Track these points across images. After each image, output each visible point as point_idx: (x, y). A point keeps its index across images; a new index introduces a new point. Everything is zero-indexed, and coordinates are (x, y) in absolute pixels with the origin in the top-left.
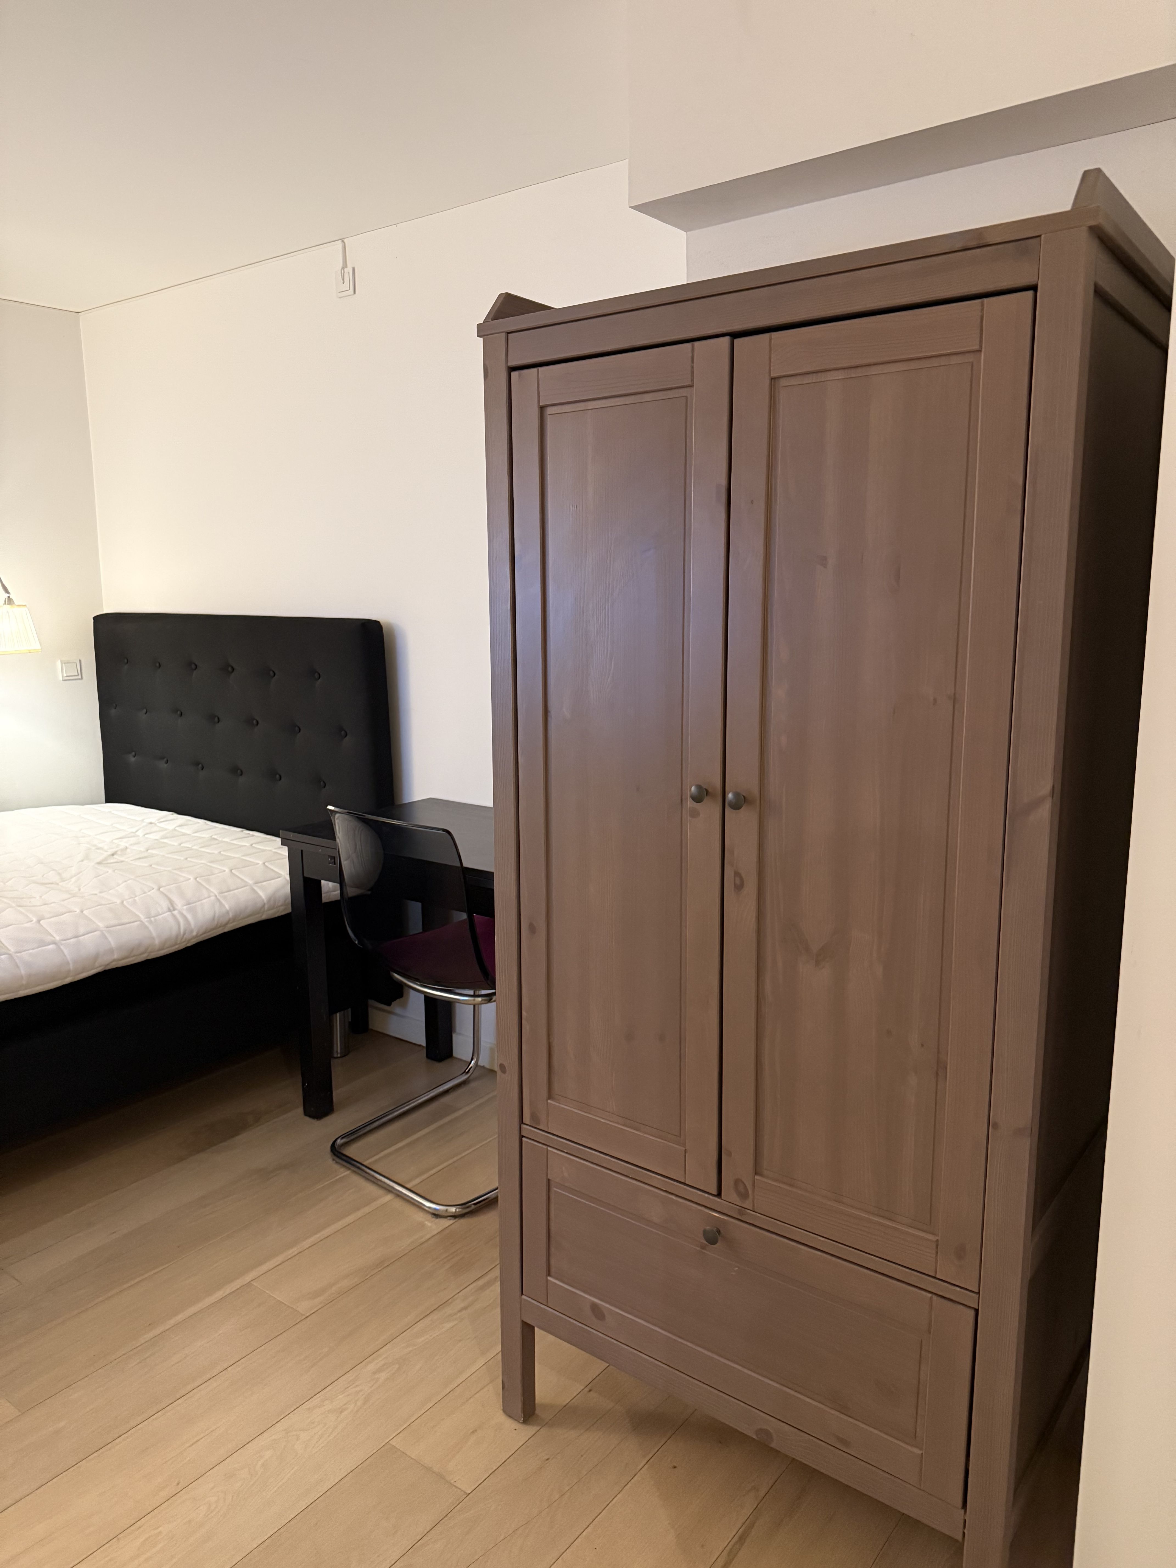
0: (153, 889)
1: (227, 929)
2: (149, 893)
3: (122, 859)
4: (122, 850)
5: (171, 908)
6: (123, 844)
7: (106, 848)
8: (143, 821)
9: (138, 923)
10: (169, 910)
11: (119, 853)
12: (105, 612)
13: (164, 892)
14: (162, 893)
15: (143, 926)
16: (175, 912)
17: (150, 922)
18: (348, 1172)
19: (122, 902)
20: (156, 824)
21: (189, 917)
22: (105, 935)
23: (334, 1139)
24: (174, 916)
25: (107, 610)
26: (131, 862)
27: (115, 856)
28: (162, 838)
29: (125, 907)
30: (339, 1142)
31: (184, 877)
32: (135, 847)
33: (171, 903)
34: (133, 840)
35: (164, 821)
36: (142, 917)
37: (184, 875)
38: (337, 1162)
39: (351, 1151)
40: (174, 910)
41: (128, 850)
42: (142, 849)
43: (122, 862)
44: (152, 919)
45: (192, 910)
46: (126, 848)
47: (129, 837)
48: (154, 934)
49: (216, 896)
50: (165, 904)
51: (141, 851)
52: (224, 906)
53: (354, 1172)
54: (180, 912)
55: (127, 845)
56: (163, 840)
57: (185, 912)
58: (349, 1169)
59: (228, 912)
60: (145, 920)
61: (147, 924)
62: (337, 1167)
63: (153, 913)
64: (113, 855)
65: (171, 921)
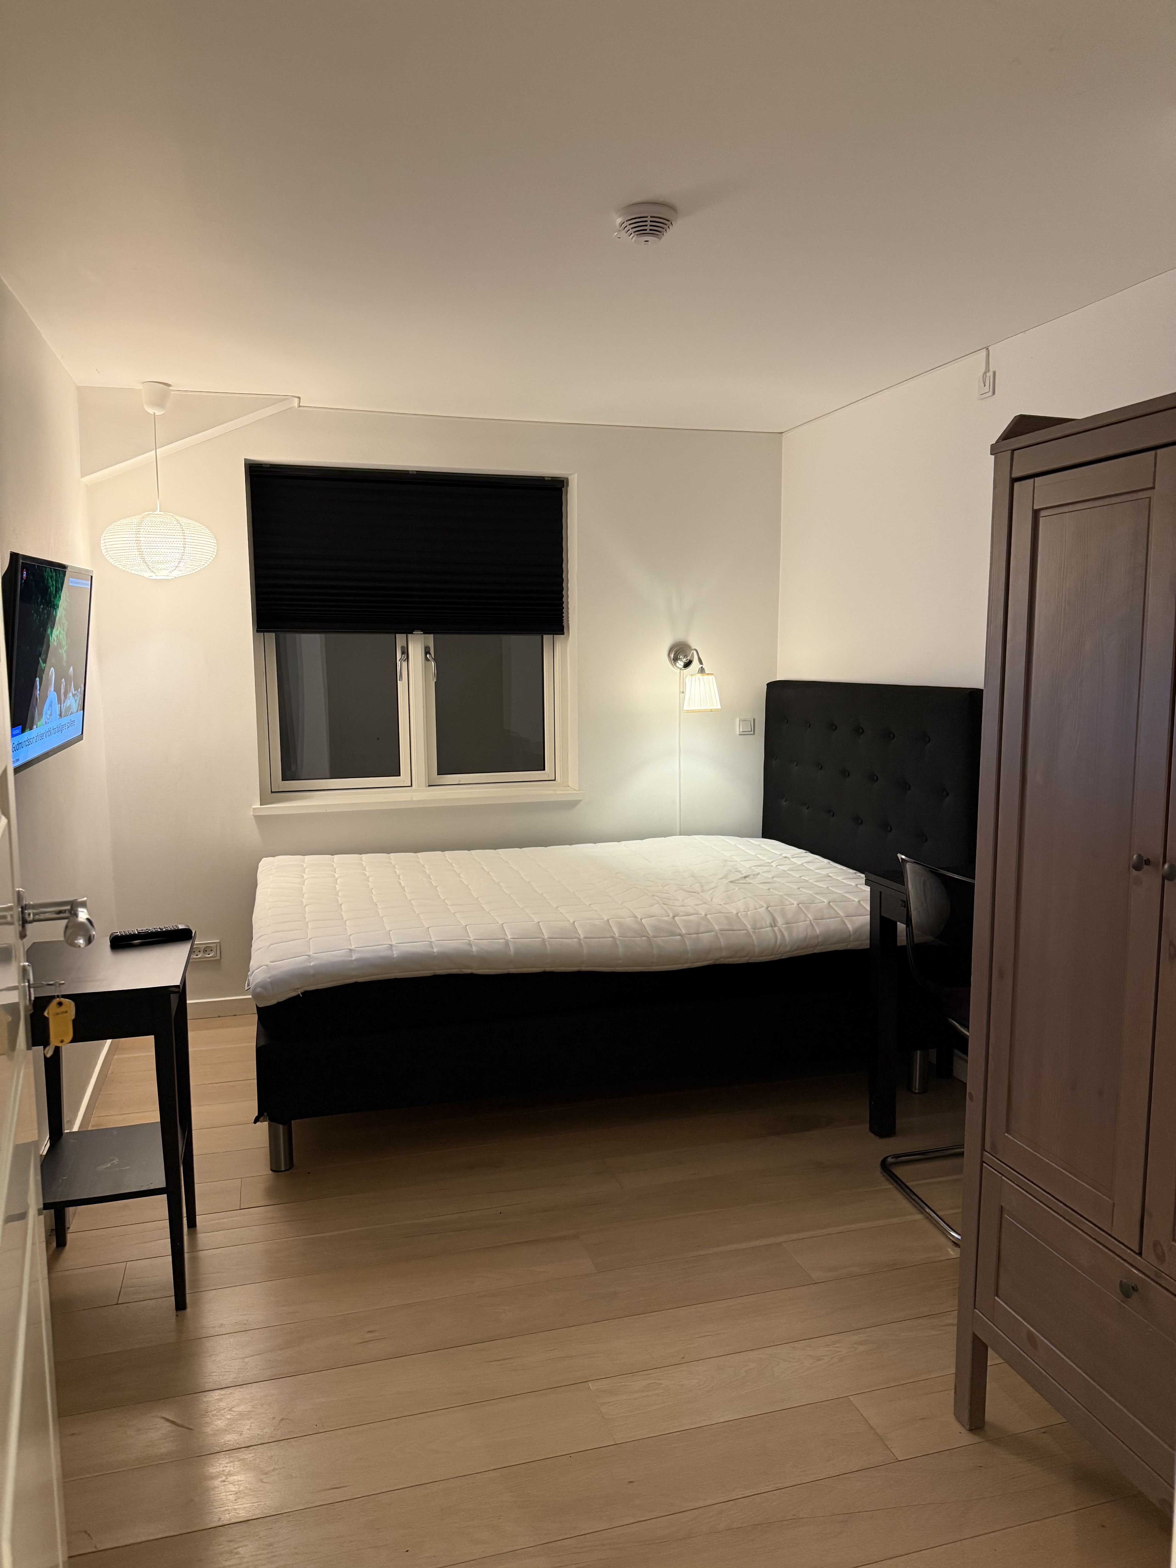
0: (763, 907)
1: (816, 951)
2: (759, 910)
3: (751, 881)
4: (754, 875)
5: (773, 925)
6: (758, 870)
7: (743, 872)
8: (781, 855)
9: (745, 931)
10: (772, 926)
11: (751, 877)
12: (777, 680)
13: (771, 911)
14: (769, 911)
15: (748, 934)
16: (776, 929)
17: (754, 932)
18: (890, 1186)
19: (738, 913)
20: (789, 858)
21: (786, 934)
22: (718, 936)
23: (886, 1156)
24: (774, 931)
25: (780, 677)
26: (757, 885)
27: (746, 879)
28: (788, 870)
29: (739, 918)
30: (890, 1160)
31: (790, 901)
32: (765, 875)
33: (774, 920)
34: (766, 869)
35: (797, 857)
36: (749, 927)
37: (790, 900)
38: (884, 1176)
39: (900, 1171)
40: (775, 926)
41: (759, 876)
42: (770, 876)
43: (750, 883)
44: (757, 930)
45: (789, 929)
46: (759, 874)
47: (764, 866)
48: (756, 942)
49: (811, 921)
50: (768, 921)
51: (768, 878)
52: (816, 931)
53: (896, 1187)
54: (780, 929)
55: (760, 872)
56: (789, 872)
57: (783, 930)
58: (892, 1184)
59: (818, 936)
60: (751, 931)
61: (751, 933)
62: (883, 1179)
63: (758, 925)
64: (745, 877)
65: (771, 935)
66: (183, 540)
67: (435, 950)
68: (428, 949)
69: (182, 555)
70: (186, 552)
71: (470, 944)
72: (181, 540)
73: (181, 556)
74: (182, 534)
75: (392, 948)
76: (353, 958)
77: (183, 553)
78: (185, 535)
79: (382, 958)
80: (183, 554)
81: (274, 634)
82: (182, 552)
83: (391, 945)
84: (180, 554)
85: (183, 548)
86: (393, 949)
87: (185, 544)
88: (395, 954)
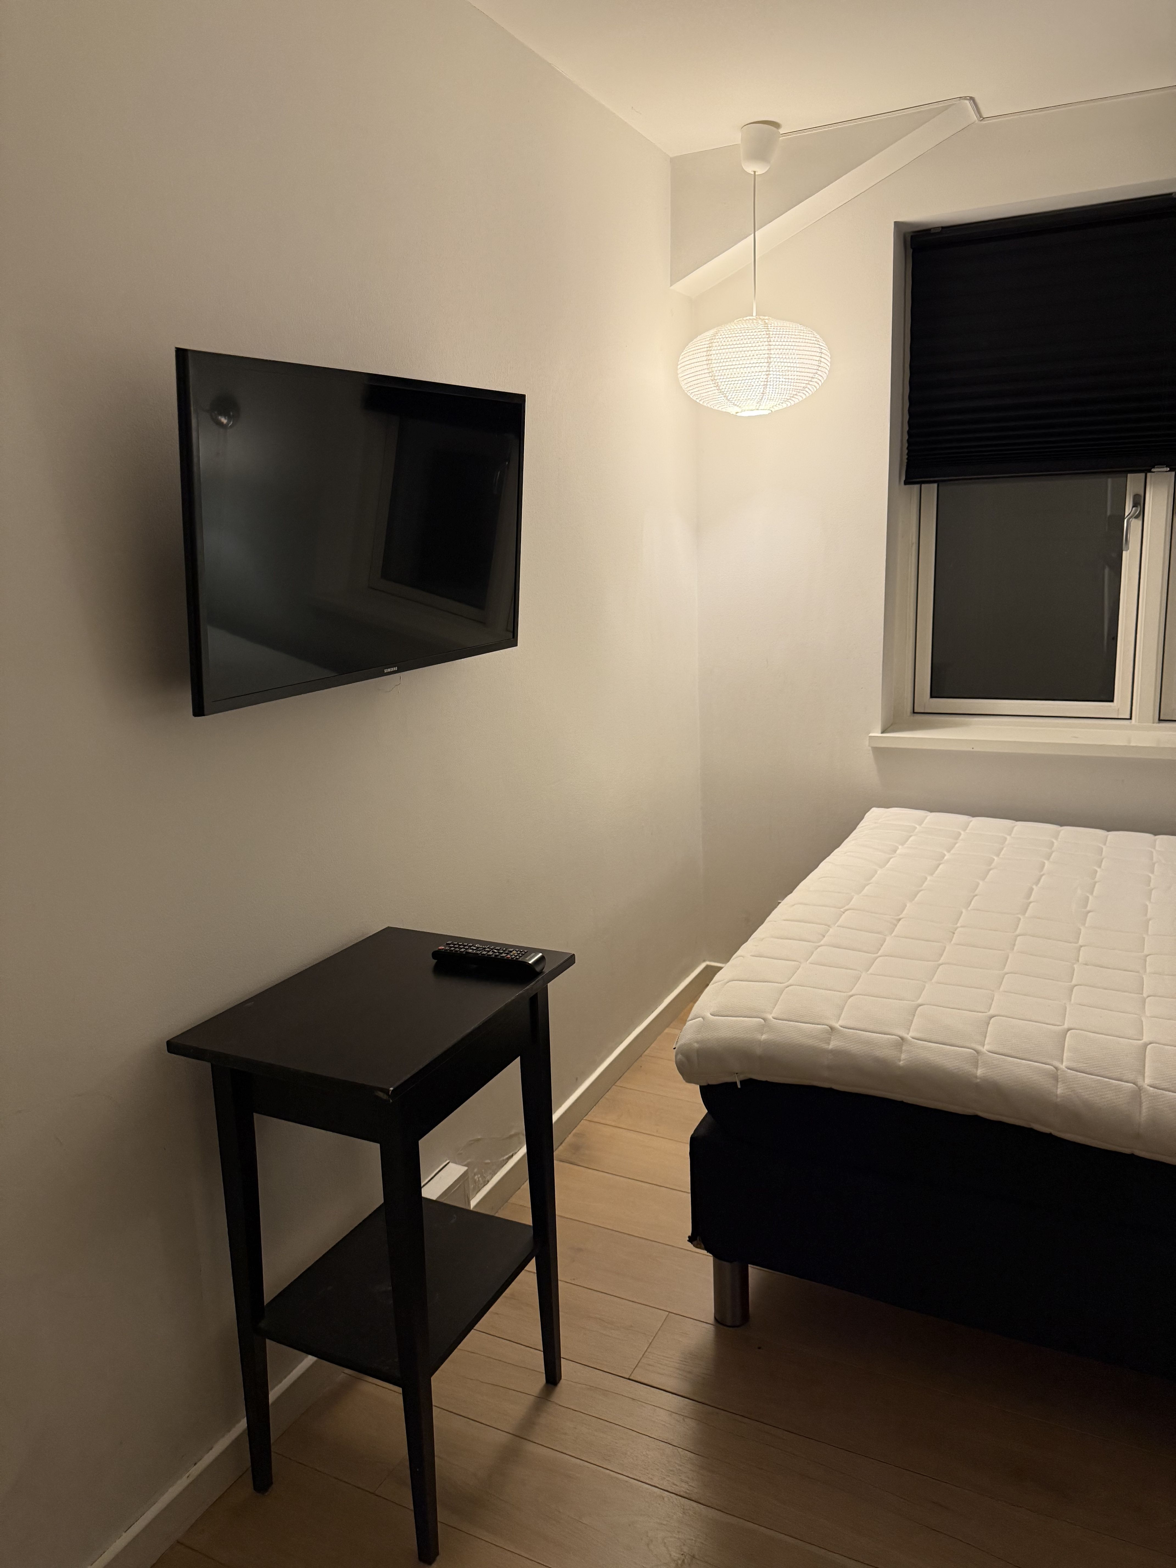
66: (768, 352)
67: (980, 1072)
68: (968, 1068)
69: (767, 375)
70: (771, 369)
71: (1056, 1078)
72: (764, 352)
73: (766, 377)
74: (767, 343)
75: (902, 1045)
76: (830, 1047)
77: (767, 371)
78: (770, 343)
79: (877, 1060)
80: (767, 373)
81: (935, 485)
82: (765, 370)
83: (902, 1039)
84: (764, 373)
85: (767, 365)
86: (904, 1048)
87: (770, 358)
88: (903, 1059)
